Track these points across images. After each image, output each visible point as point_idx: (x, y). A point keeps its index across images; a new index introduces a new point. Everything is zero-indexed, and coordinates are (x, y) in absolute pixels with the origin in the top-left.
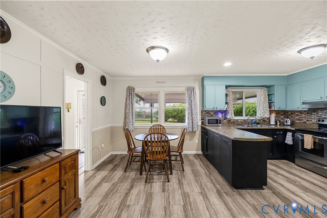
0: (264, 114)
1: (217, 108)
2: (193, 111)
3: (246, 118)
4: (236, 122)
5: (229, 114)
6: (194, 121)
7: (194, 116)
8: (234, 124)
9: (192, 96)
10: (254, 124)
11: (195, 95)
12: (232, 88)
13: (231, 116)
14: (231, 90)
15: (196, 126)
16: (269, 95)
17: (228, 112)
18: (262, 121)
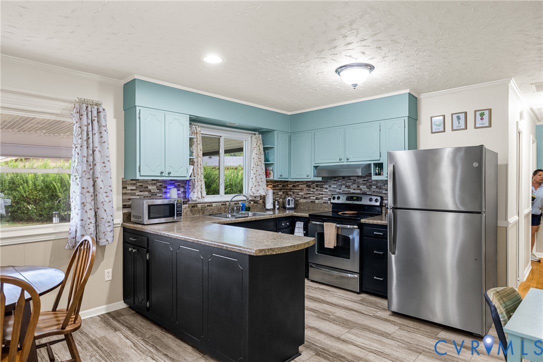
0: (257, 188)
1: (169, 173)
2: (99, 181)
3: (228, 198)
4: (209, 208)
5: (195, 190)
6: (101, 213)
7: (101, 197)
8: (203, 213)
9: (94, 134)
10: (242, 210)
11: (104, 133)
12: (201, 127)
13: (200, 193)
14: (199, 129)
15: (109, 229)
16: (265, 149)
17: (194, 185)
18: (252, 203)
